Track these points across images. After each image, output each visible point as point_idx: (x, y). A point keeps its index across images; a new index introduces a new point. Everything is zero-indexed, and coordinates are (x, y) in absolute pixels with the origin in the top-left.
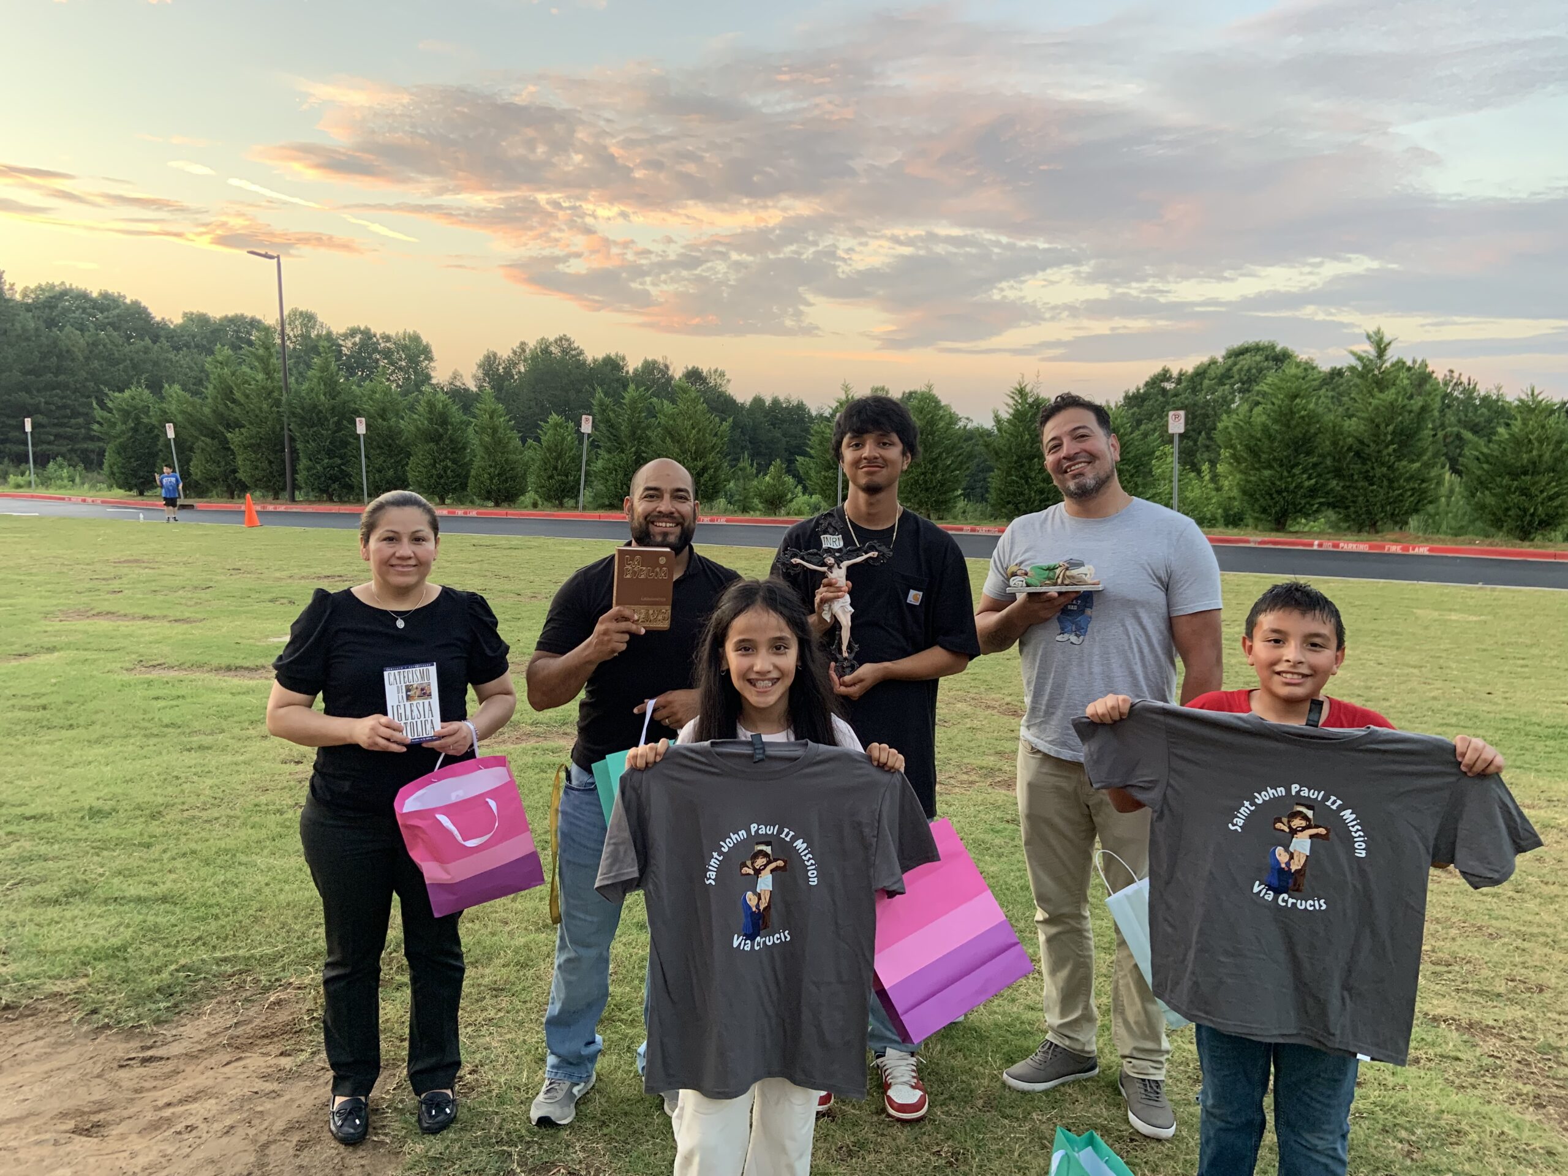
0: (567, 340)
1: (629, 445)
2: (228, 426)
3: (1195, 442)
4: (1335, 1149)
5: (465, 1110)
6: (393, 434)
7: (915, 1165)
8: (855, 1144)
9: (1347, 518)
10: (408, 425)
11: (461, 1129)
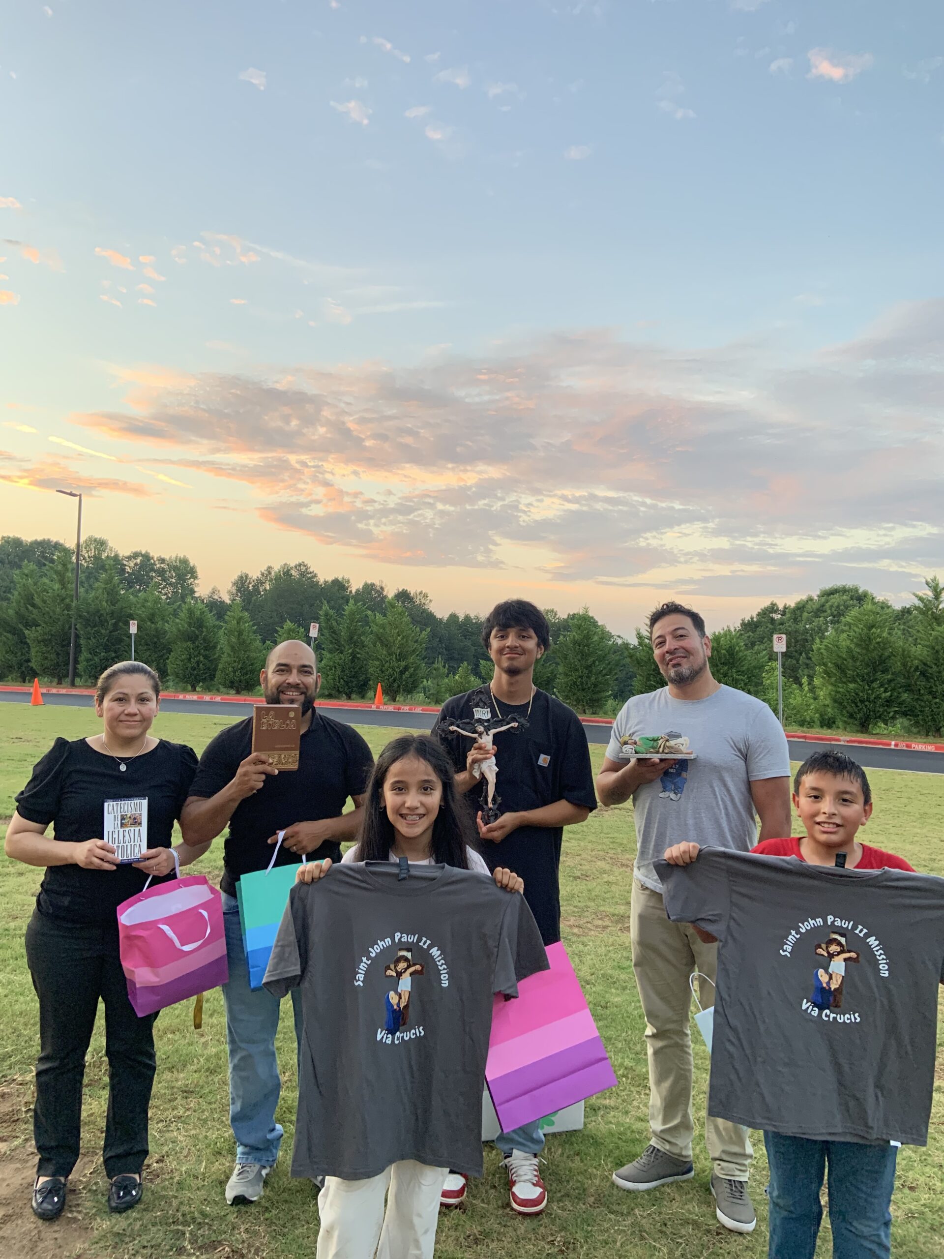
0: (305, 566)
1: (347, 647)
2: (27, 625)
3: (798, 661)
4: (879, 1236)
5: (149, 1194)
6: (159, 634)
7: (531, 1253)
8: (481, 1233)
9: (917, 724)
10: (171, 628)
11: (145, 1210)
